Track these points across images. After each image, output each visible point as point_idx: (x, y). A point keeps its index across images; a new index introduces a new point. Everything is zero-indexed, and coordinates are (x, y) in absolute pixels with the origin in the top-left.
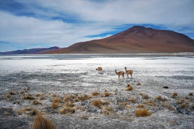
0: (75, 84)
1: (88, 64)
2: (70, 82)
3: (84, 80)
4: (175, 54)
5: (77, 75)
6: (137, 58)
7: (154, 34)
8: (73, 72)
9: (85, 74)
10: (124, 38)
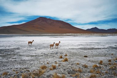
0: (15, 58)
1: (15, 41)
2: (10, 56)
3: (21, 54)
4: (64, 34)
5: (12, 50)
6: (45, 37)
7: (52, 23)
8: (7, 48)
9: (18, 49)
10: (33, 24)
